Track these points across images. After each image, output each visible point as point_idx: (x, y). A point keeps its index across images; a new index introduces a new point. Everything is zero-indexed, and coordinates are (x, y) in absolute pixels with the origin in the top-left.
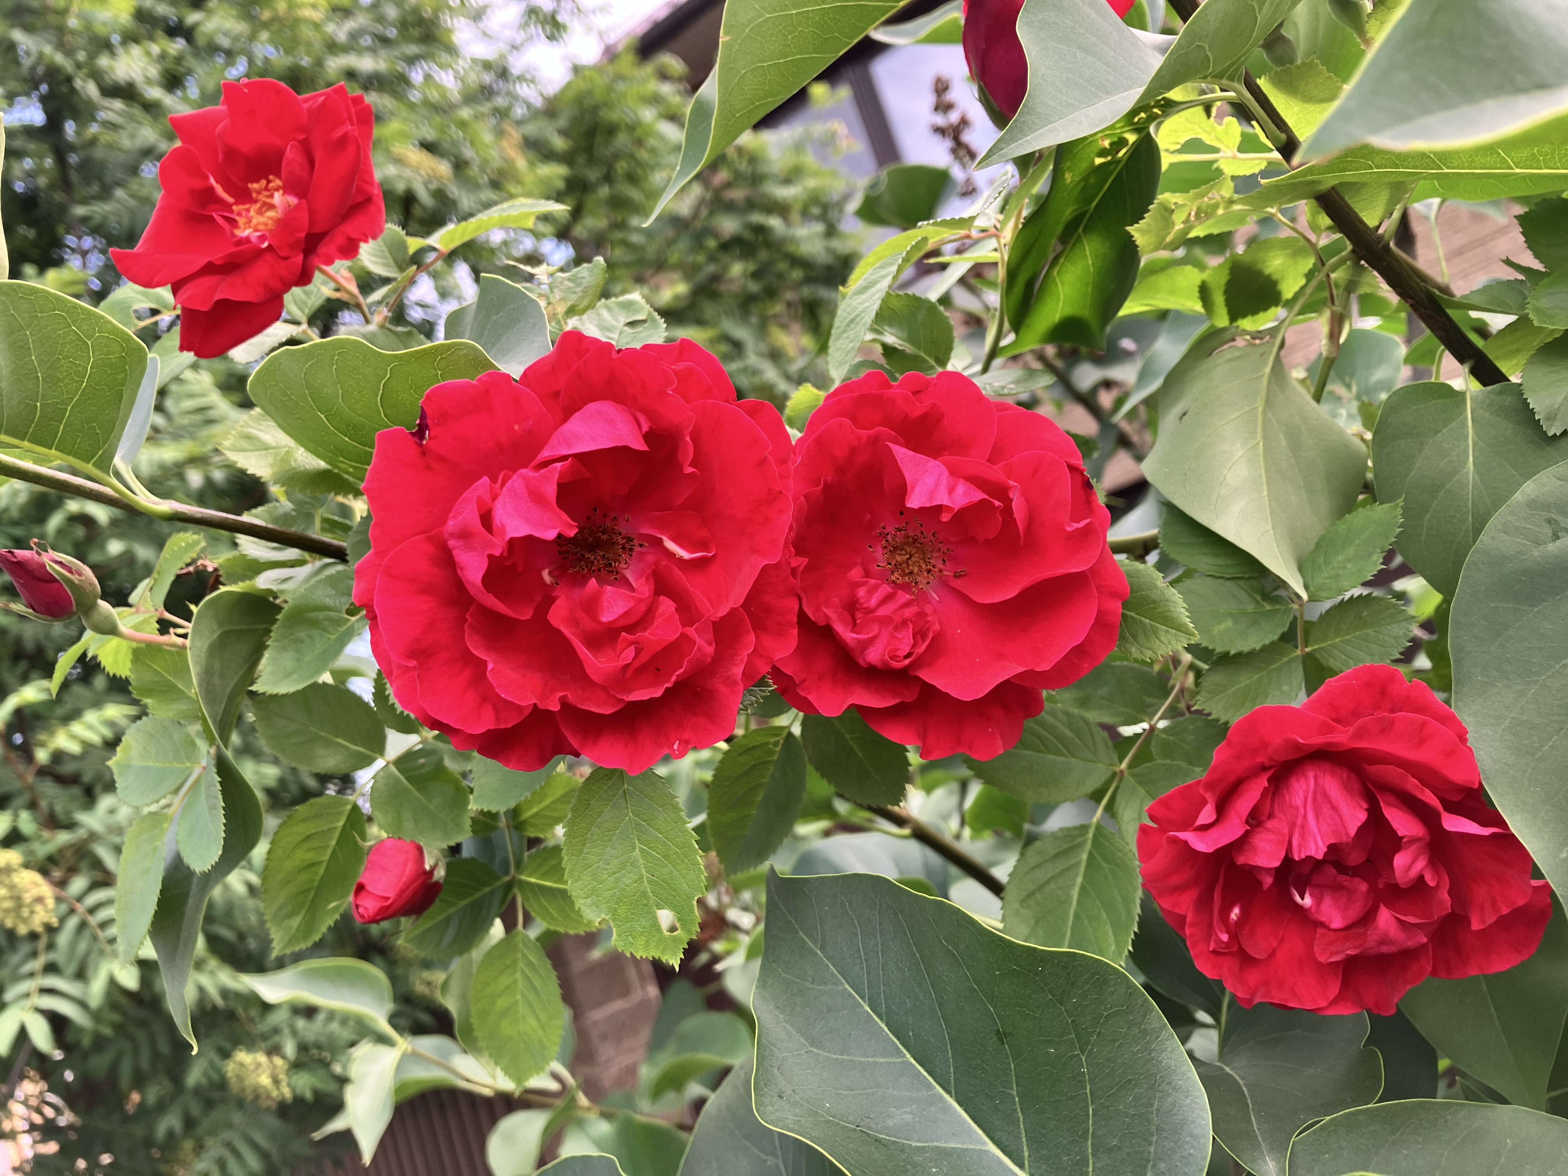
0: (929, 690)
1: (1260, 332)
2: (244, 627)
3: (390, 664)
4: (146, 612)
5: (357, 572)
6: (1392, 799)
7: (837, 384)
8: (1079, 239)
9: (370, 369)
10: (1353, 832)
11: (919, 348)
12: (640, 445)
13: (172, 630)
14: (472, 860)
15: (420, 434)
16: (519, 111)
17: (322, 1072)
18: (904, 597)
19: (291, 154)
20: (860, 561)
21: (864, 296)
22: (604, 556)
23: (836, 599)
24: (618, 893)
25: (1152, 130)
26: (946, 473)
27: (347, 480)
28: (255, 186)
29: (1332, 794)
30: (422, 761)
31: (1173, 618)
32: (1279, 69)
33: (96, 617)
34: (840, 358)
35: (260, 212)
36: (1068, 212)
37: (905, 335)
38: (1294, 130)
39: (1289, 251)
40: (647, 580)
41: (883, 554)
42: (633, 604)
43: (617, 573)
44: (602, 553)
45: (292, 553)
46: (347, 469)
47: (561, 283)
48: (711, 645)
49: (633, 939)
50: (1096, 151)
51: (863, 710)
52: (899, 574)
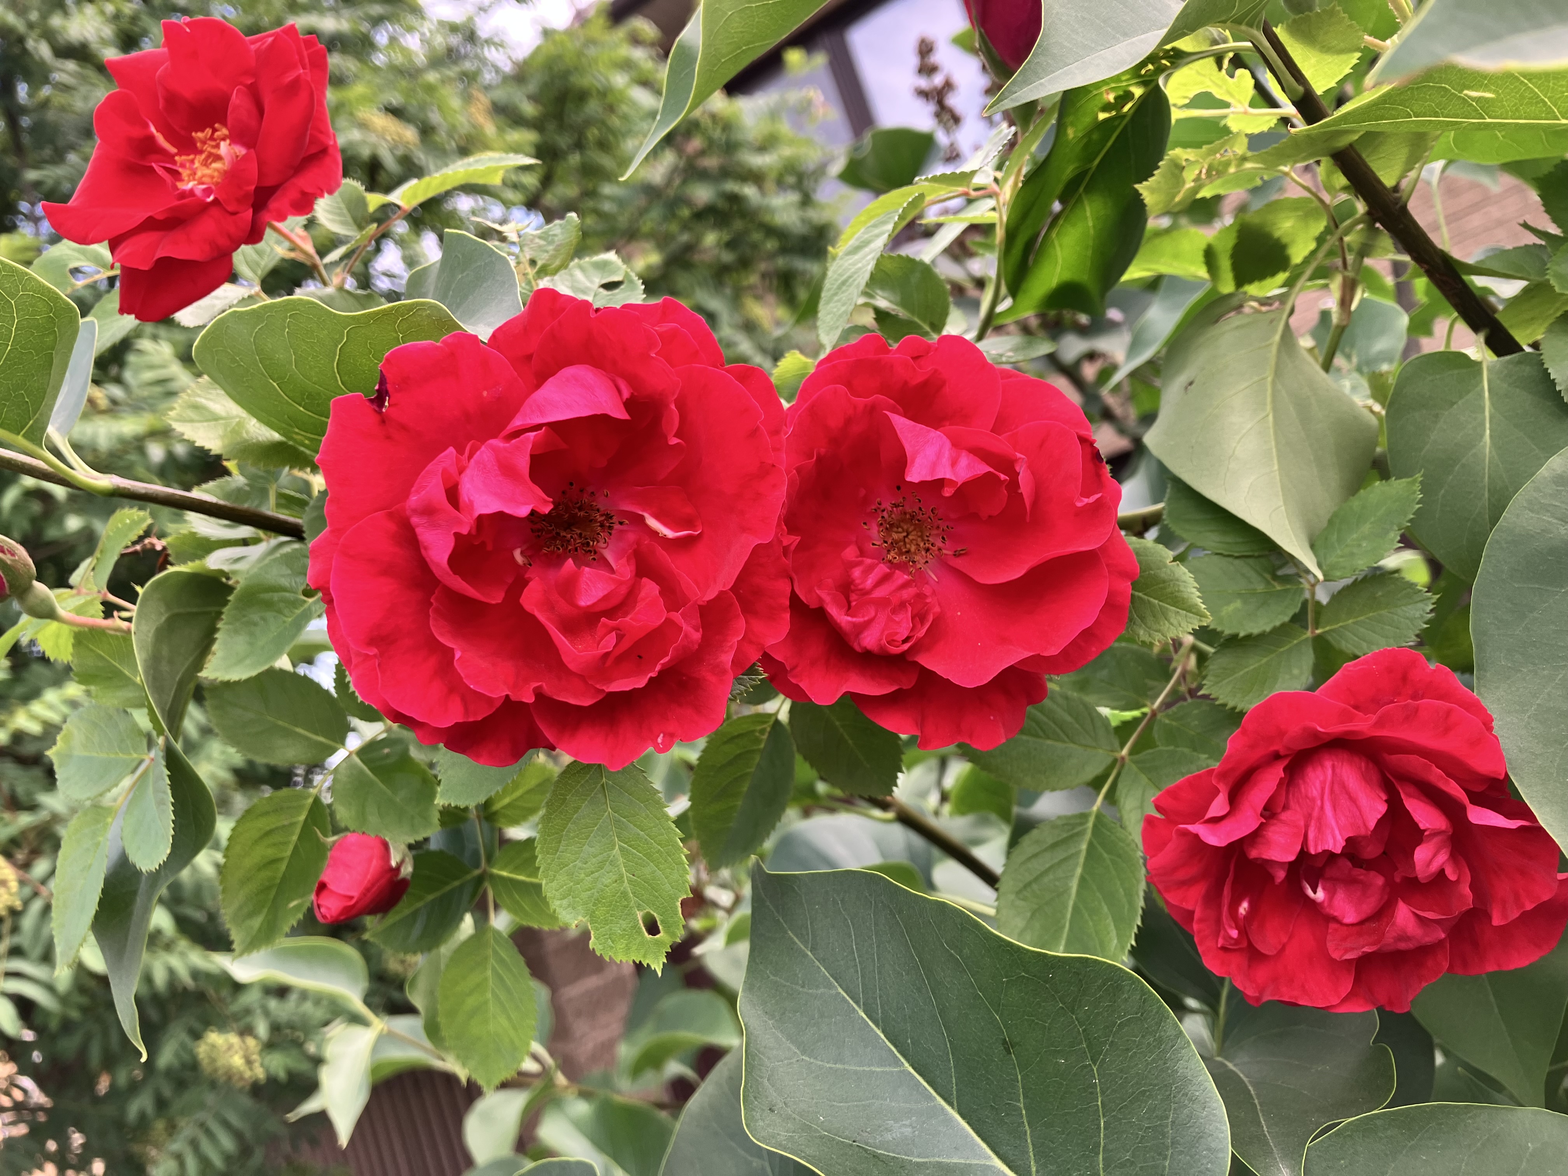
0: (928, 677)
1: (1269, 298)
2: (195, 610)
3: (349, 651)
4: (87, 594)
5: (313, 551)
6: (1411, 789)
7: (828, 350)
8: (1079, 200)
9: (326, 332)
10: (1372, 825)
11: (912, 312)
12: (621, 414)
13: (115, 613)
14: (440, 853)
15: (379, 400)
16: (488, 77)
17: (294, 1052)
18: (902, 577)
19: (238, 100)
20: (854, 539)
21: (856, 257)
22: (581, 534)
23: (830, 580)
24: (596, 894)
25: (1161, 82)
26: (948, 444)
27: (303, 452)
28: (200, 135)
29: (1351, 785)
30: (386, 751)
31: (1183, 599)
32: (1297, 17)
33: (31, 599)
34: (832, 323)
35: (205, 164)
36: (1069, 171)
37: (898, 298)
38: (1311, 83)
39: (1300, 213)
40: (628, 561)
41: (879, 532)
42: (613, 587)
43: (595, 553)
44: (579, 532)
45: (245, 531)
46: (302, 440)
47: (532, 241)
48: (698, 631)
49: (613, 942)
50: (1100, 105)
51: (857, 698)
52: (896, 553)
